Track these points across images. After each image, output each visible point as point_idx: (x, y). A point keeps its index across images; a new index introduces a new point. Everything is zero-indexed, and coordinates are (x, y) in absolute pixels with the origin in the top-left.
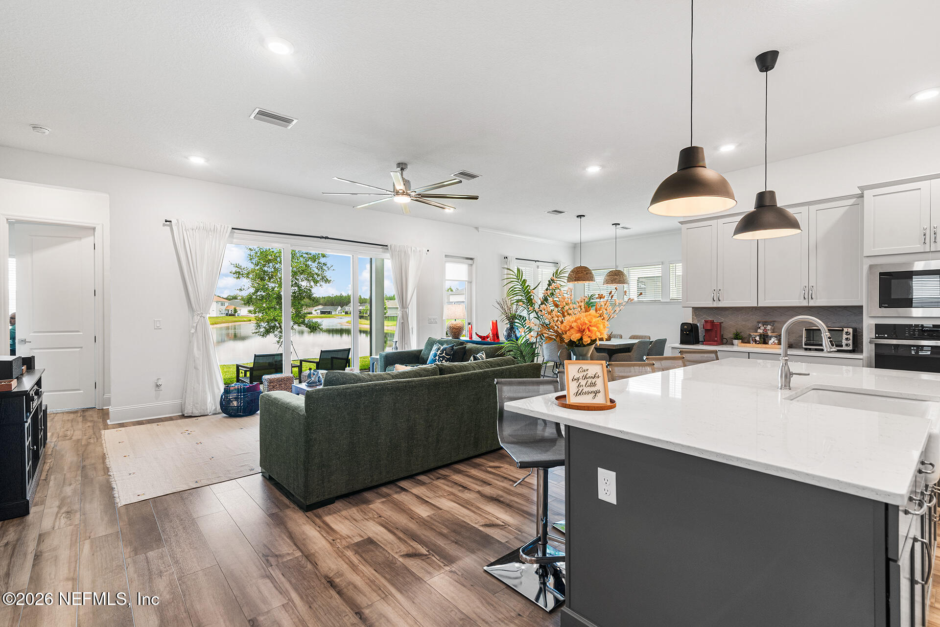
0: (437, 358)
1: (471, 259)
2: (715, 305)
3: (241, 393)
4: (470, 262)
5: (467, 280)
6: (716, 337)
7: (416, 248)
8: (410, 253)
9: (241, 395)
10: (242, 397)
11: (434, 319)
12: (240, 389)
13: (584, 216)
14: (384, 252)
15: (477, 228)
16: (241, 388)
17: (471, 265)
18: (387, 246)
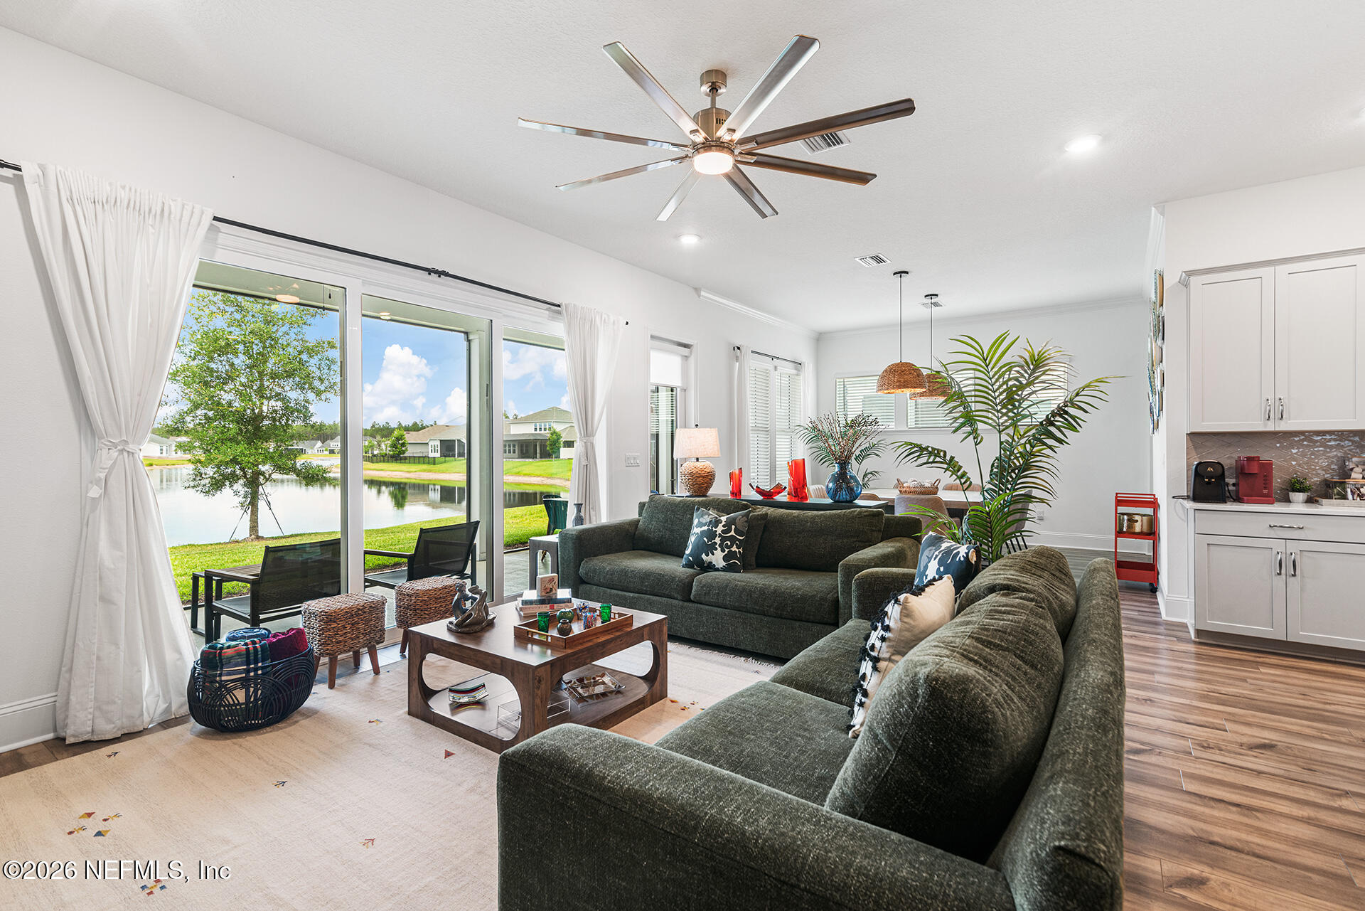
0: (718, 540)
1: (686, 346)
2: (1270, 427)
3: (256, 663)
4: (685, 351)
5: (680, 385)
6: (1265, 488)
7: (608, 316)
8: (599, 325)
9: (256, 670)
10: (260, 672)
11: (635, 458)
12: (252, 651)
13: (907, 273)
14: (553, 319)
15: (697, 290)
16: (255, 648)
17: (686, 357)
18: (559, 306)
